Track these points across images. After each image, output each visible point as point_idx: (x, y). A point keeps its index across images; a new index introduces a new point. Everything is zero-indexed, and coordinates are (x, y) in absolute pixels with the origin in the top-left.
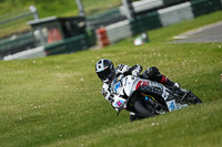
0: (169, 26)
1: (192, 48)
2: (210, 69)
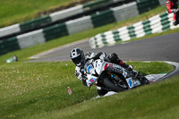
0: (25, 48)
1: (44, 66)
2: (59, 83)
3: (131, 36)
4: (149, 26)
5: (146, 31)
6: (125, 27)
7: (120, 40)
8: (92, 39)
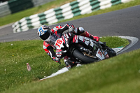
3: (58, 18)
4: (78, 7)
5: (74, 13)
6: (52, 10)
7: (47, 23)
8: (16, 23)
